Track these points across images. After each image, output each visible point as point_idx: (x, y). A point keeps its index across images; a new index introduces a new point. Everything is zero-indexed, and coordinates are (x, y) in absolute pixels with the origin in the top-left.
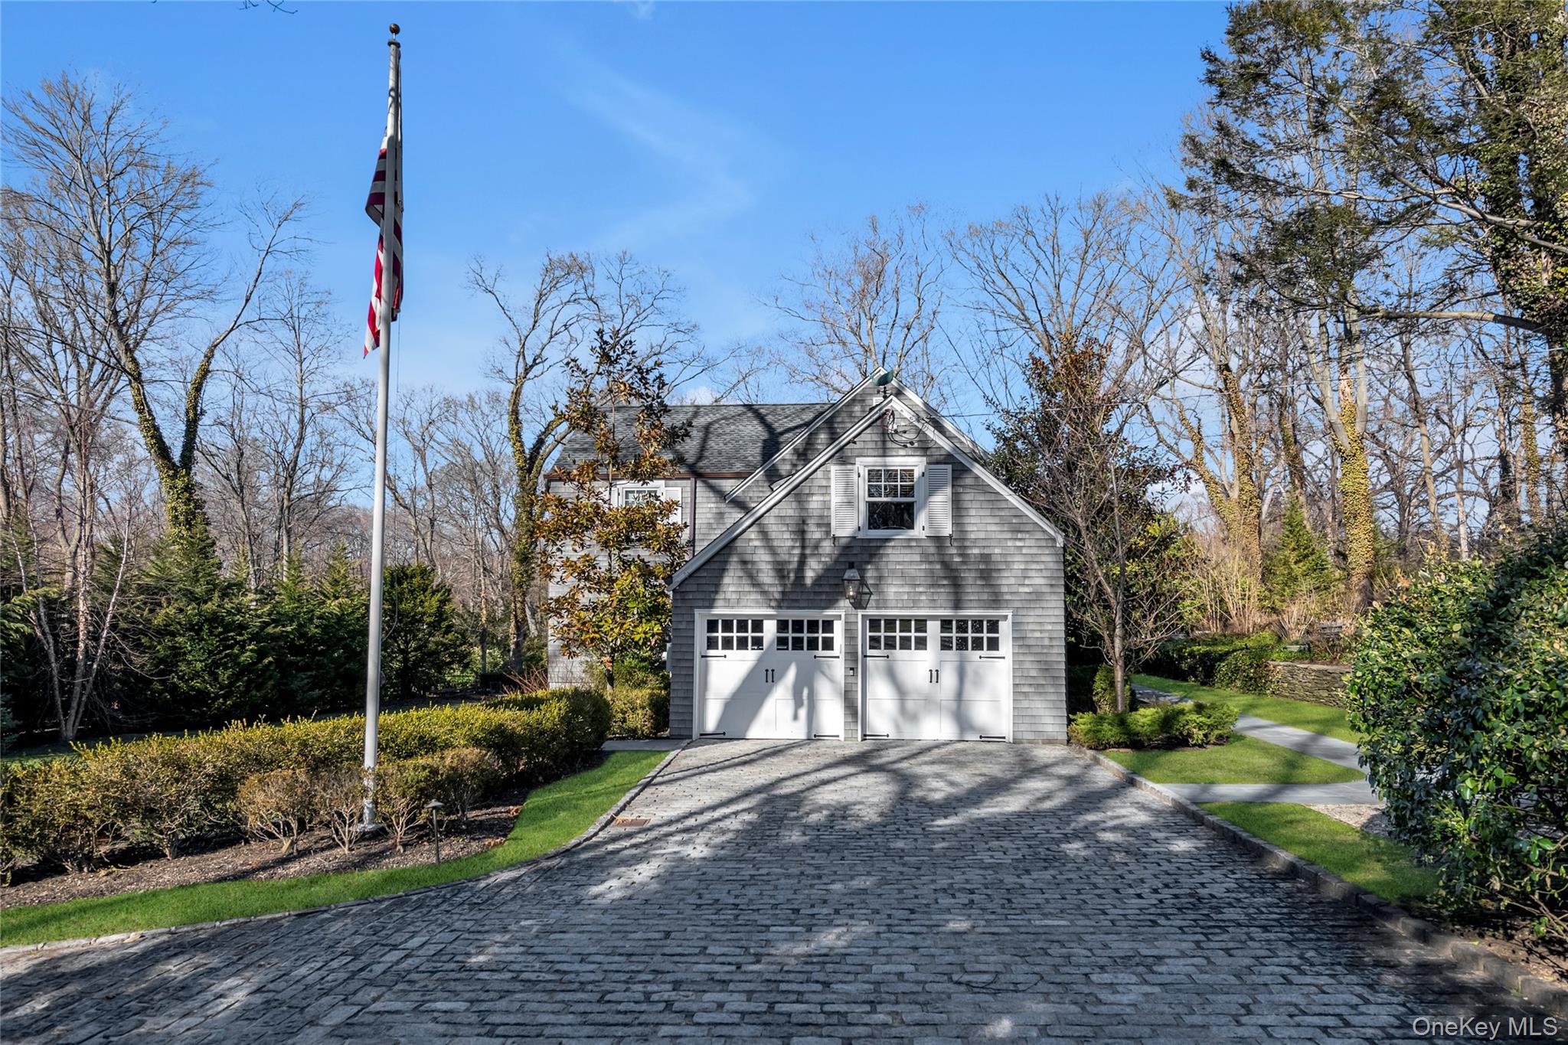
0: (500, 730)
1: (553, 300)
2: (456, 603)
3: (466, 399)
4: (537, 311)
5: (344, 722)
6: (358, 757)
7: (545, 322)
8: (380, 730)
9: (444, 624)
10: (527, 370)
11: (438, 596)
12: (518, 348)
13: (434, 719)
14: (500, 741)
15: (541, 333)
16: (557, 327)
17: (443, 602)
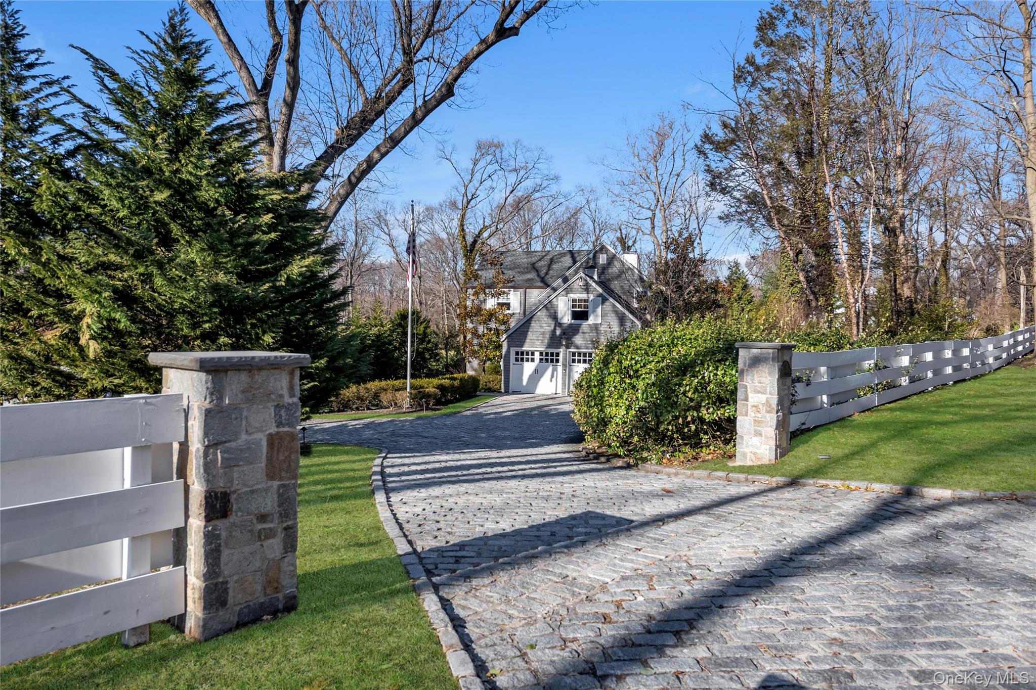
0: (441, 385)
1: (481, 164)
2: (433, 327)
3: (438, 206)
4: (473, 170)
5: (402, 381)
6: (406, 389)
7: (478, 176)
8: (411, 384)
9: (427, 339)
10: (468, 202)
11: (424, 325)
12: (463, 191)
13: (424, 382)
14: (441, 388)
15: (476, 183)
16: (485, 176)
17: (426, 328)
